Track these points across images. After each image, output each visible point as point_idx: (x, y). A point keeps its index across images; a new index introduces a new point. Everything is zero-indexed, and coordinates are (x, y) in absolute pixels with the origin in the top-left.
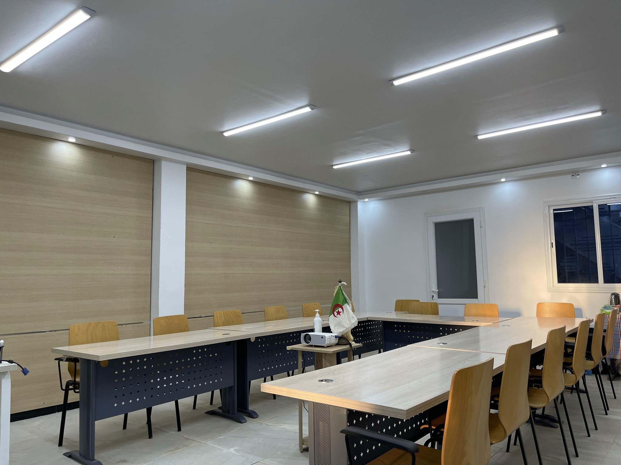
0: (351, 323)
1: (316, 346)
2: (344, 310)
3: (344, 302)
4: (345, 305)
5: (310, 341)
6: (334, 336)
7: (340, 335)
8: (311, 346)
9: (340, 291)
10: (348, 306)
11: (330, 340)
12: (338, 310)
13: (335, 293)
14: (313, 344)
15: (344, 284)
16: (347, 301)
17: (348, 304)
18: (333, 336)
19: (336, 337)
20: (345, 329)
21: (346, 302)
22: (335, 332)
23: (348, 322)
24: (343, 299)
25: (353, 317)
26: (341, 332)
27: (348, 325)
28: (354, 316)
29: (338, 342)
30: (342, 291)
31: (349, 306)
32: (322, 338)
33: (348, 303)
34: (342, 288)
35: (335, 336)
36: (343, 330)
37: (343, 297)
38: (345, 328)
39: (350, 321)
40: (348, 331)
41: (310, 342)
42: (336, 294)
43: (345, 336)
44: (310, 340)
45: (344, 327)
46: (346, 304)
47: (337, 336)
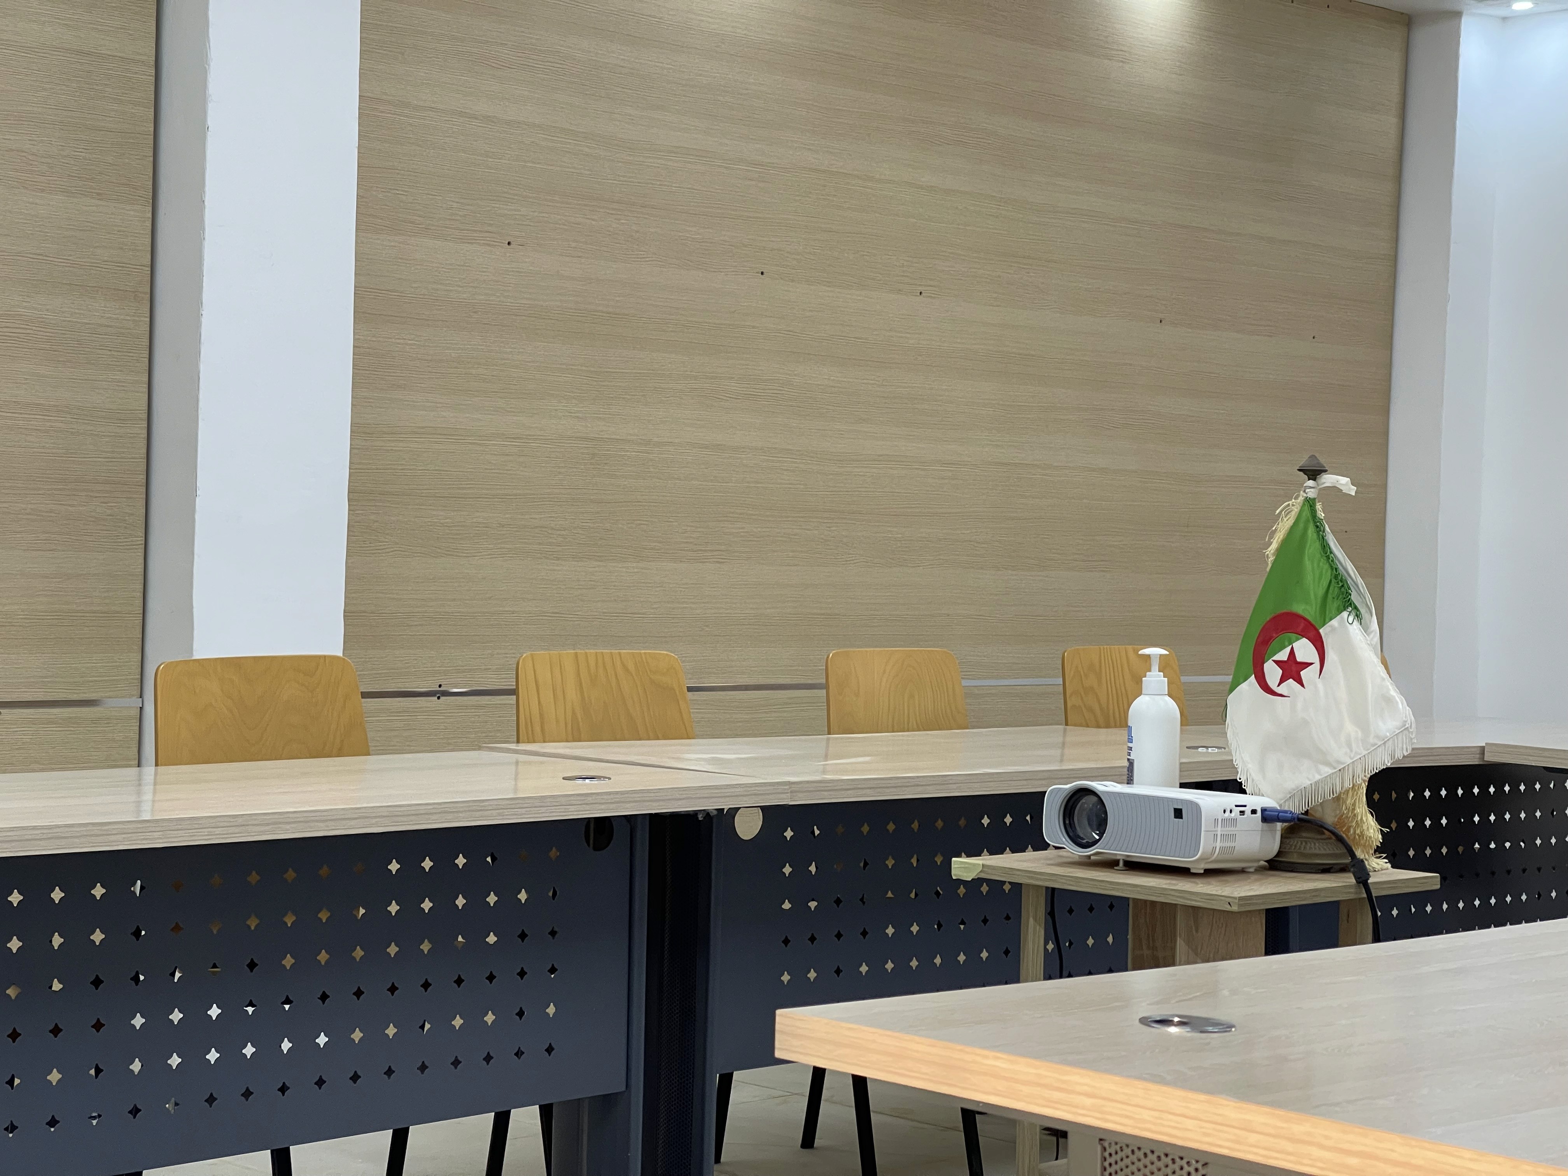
0: (1372, 740)
1: (1134, 866)
2: (1331, 655)
3: (1333, 605)
4: (1335, 622)
5: (1101, 835)
6: (1254, 812)
7: (1296, 808)
8: (1111, 864)
9: (1311, 530)
10: (1355, 629)
11: (1230, 830)
12: (1292, 652)
13: (1274, 546)
14: (1121, 854)
15: (1335, 490)
16: (1354, 597)
17: (1358, 616)
18: (1248, 810)
19: (1268, 817)
20: (1327, 771)
21: (1347, 604)
22: (1264, 787)
23: (1350, 728)
24: (1325, 584)
25: (1389, 700)
26: (1303, 792)
27: (1349, 746)
28: (1393, 692)
29: (1279, 853)
30: (1319, 528)
31: (1366, 629)
32: (1178, 813)
33: (1356, 608)
34: (1321, 515)
35: (1264, 810)
36: (1318, 777)
37: (1326, 566)
38: (1328, 764)
39: (1362, 723)
40: (1348, 785)
41: (1097, 841)
42: (1279, 551)
43: (1330, 819)
44: (1101, 824)
45: (1321, 757)
46: (1345, 614)
47: (1273, 810)
